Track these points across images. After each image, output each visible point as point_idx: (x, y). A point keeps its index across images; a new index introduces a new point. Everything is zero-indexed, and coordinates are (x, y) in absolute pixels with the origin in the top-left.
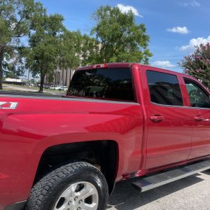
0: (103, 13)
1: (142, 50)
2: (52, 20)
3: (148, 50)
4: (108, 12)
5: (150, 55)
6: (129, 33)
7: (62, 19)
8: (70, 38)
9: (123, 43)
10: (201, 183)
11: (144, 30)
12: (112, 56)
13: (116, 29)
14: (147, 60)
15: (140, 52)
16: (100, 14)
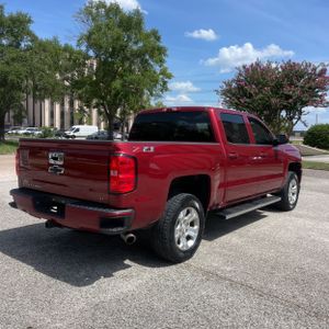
0: (94, 11)
1: (157, 69)
2: (14, 23)
3: (166, 69)
4: (102, 11)
5: (169, 77)
6: (136, 43)
7: (29, 21)
8: (44, 50)
9: (128, 59)
10: (261, 221)
11: (158, 39)
12: (114, 79)
13: (118, 39)
14: (165, 83)
15: (155, 72)
16: (91, 13)
